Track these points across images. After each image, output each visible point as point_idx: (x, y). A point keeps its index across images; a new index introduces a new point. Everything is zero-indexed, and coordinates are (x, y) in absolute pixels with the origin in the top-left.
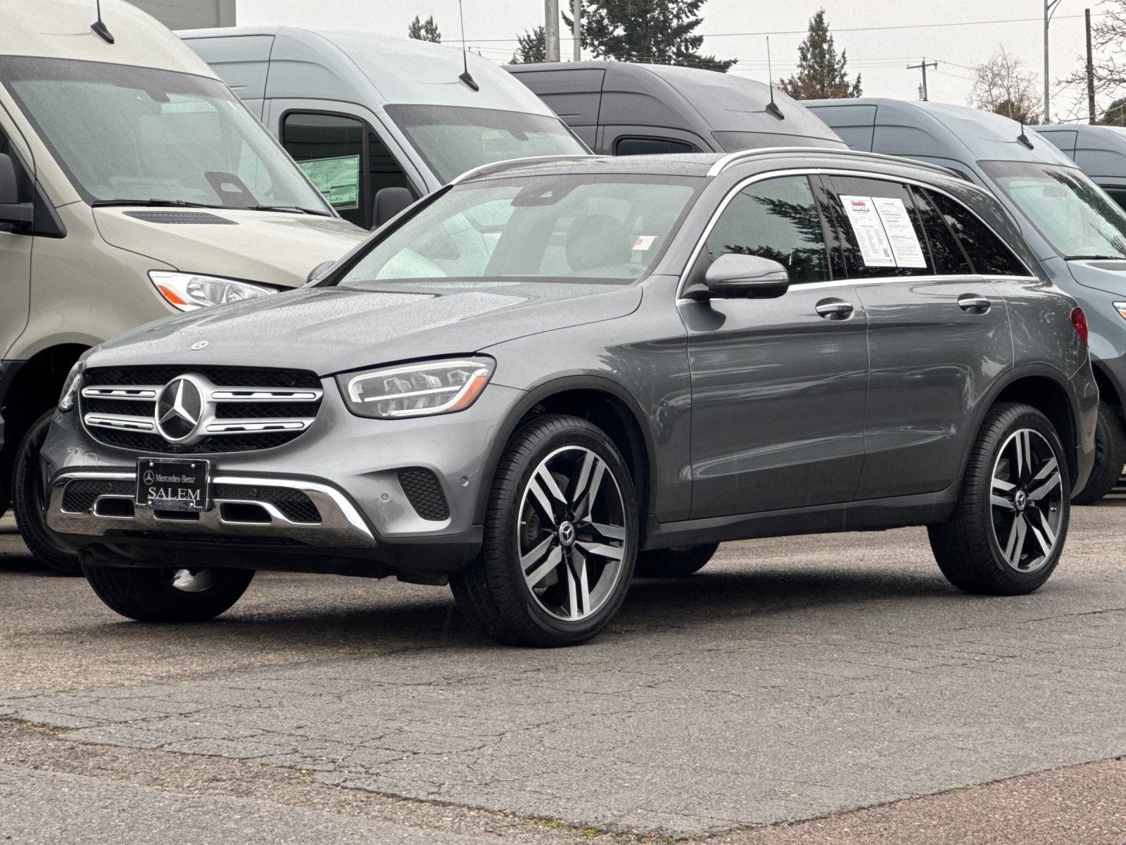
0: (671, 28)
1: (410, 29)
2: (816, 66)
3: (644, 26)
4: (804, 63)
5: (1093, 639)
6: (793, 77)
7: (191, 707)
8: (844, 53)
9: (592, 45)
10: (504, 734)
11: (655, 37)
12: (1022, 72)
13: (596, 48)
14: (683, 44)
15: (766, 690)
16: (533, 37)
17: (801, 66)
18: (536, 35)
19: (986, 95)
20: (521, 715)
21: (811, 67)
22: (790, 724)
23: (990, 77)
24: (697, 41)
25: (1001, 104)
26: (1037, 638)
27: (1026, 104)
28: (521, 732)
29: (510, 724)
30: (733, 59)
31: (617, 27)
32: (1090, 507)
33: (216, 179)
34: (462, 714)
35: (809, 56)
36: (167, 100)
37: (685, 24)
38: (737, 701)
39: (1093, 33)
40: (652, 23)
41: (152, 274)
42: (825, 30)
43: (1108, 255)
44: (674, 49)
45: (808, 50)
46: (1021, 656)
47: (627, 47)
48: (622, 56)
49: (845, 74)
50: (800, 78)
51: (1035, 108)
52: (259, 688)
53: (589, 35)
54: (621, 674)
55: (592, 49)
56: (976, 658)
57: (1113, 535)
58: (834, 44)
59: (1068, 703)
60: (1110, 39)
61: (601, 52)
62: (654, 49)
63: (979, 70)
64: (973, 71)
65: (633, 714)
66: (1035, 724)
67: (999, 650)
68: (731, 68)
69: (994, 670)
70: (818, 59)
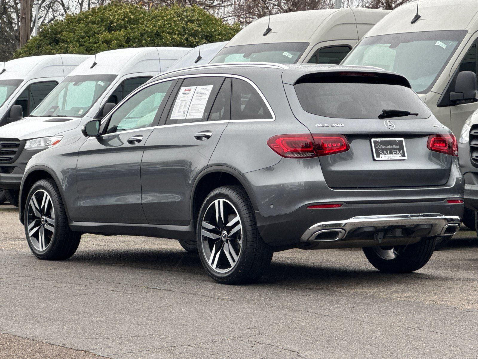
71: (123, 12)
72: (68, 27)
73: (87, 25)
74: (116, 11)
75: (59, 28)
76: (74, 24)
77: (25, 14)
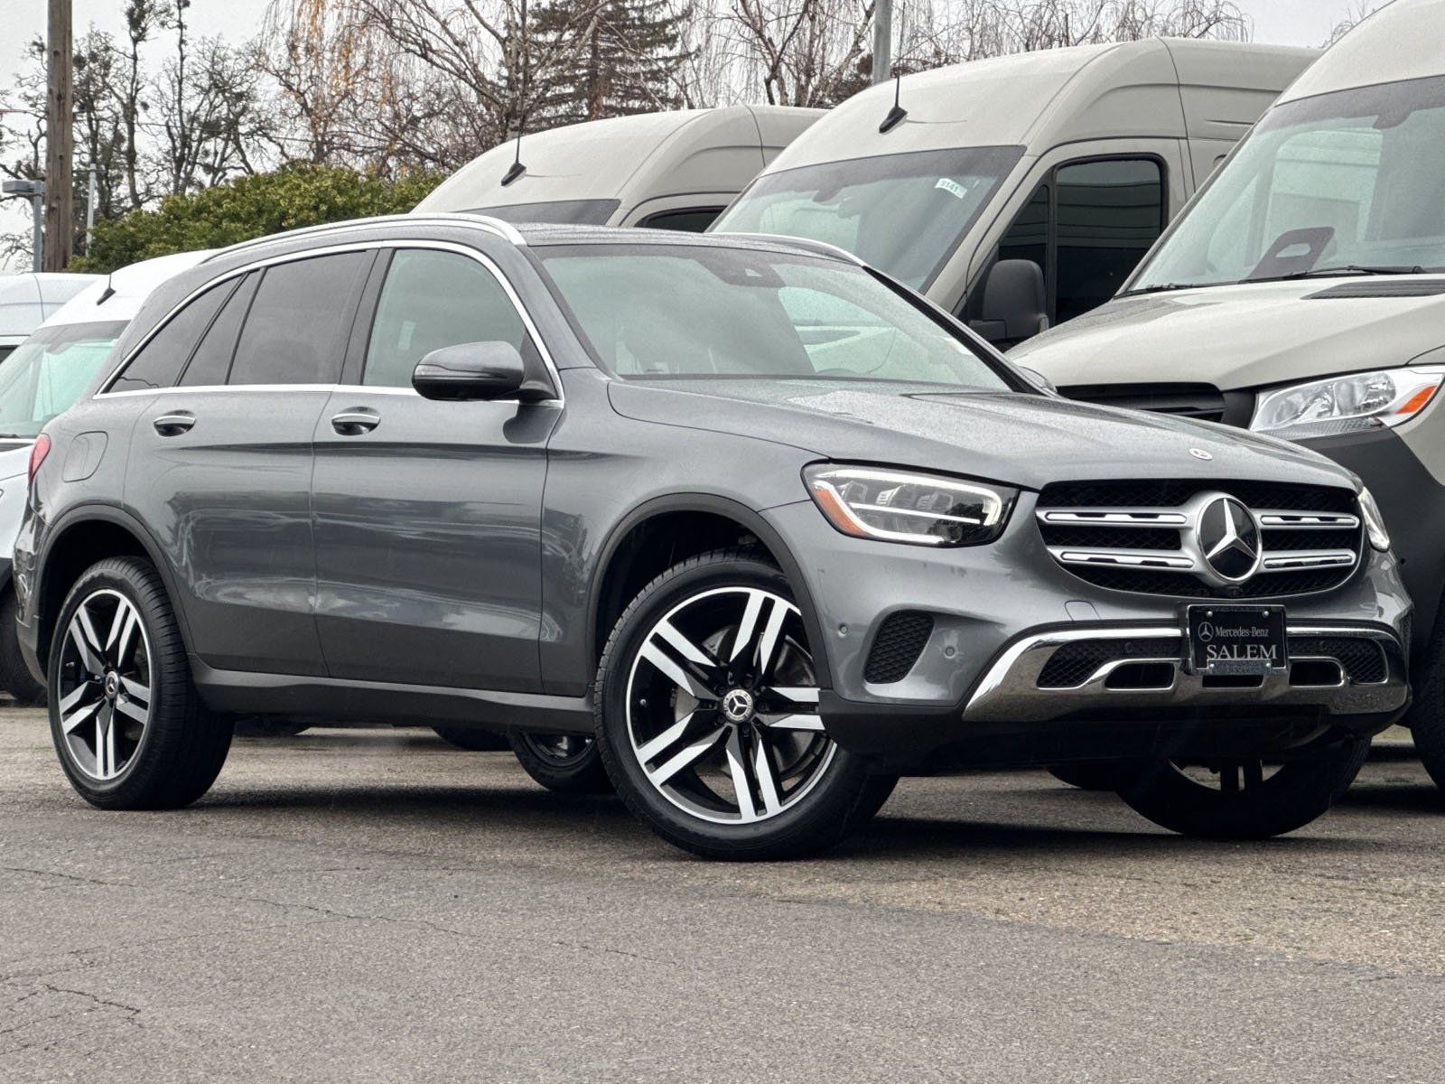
71: (317, 188)
72: (167, 231)
73: (217, 225)
74: (298, 187)
75: (140, 232)
76: (184, 221)
77: (58, 198)
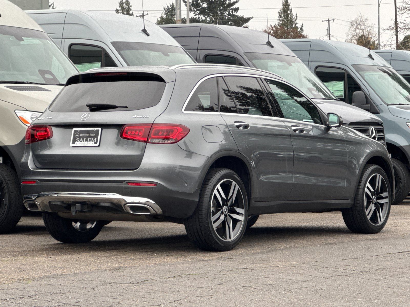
0: (226, 4)
1: (119, 3)
2: (285, 20)
3: (215, 3)
4: (280, 19)
5: (399, 264)
6: (275, 24)
7: (33, 293)
8: (296, 15)
9: (194, 10)
10: (161, 305)
11: (219, 7)
12: (369, 23)
13: (195, 12)
14: (231, 11)
15: (267, 286)
16: (170, 7)
17: (279, 20)
18: (171, 6)
19: (354, 32)
20: (167, 297)
21: (283, 20)
22: (277, 301)
23: (355, 25)
24: (236, 10)
25: (360, 36)
26: (376, 264)
27: (370, 36)
28: (168, 304)
29: (163, 301)
30: (251, 17)
31: (204, 3)
32: (396, 206)
33: (42, 72)
34: (144, 296)
35: (282, 16)
36: (23, 40)
37: (232, 2)
38: (255, 291)
39: (398, 10)
40: (218, 2)
41: (16, 111)
42: (289, 5)
43: (404, 103)
44: (227, 13)
45: (282, 13)
46: (370, 272)
47: (208, 11)
48: (206, 15)
49: (297, 23)
50: (278, 25)
51: (374, 38)
52: (60, 285)
53: (192, 6)
54: (207, 279)
55: (194, 12)
56: (352, 273)
57: (406, 218)
58: (292, 11)
59: (389, 292)
60: (405, 12)
61: (197, 13)
62: (219, 13)
63: (351, 22)
64: (349, 23)
65: (213, 296)
66: (376, 301)
67: (361, 269)
68: (250, 20)
69: (359, 278)
70: (286, 17)
